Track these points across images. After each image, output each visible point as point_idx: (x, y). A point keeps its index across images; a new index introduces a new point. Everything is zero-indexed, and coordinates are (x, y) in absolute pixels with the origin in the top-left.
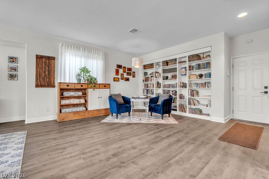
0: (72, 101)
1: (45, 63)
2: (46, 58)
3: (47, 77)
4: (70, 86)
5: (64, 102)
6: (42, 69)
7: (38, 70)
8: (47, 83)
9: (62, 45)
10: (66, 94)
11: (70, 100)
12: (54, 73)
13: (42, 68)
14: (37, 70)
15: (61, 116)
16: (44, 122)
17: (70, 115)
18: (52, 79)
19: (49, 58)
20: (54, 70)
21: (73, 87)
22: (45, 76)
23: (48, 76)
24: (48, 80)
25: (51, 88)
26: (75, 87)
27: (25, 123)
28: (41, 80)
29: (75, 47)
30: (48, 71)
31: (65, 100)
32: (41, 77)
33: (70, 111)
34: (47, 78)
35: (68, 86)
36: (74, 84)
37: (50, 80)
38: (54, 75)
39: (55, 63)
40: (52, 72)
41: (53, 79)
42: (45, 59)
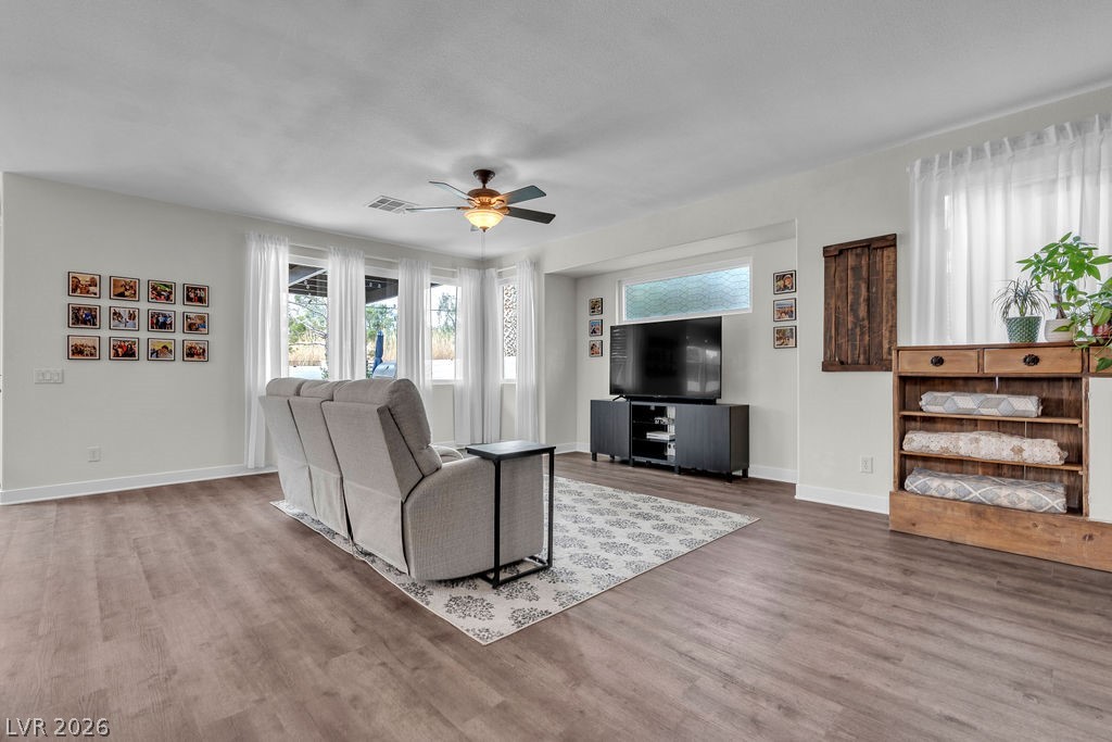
0: (961, 444)
1: (856, 269)
2: (859, 251)
3: (862, 327)
4: (952, 361)
5: (918, 441)
6: (844, 298)
7: (833, 306)
8: (865, 353)
9: (927, 165)
10: (934, 403)
11: (955, 435)
12: (894, 308)
13: (844, 292)
14: (827, 304)
15: (903, 507)
16: (850, 510)
17: (949, 512)
18: (886, 333)
19: (868, 246)
20: (895, 294)
21: (970, 369)
22: (855, 324)
23: (866, 323)
24: (867, 338)
25: (881, 373)
26: (980, 366)
27: (796, 497)
28: (842, 341)
29: (1001, 145)
30: (868, 300)
31: (936, 431)
32: (843, 331)
33: (951, 495)
34: (862, 334)
35: (939, 361)
36: (973, 354)
37: (877, 340)
38: (894, 317)
39: (895, 261)
40: (884, 304)
41: (891, 332)
42: (857, 255)
